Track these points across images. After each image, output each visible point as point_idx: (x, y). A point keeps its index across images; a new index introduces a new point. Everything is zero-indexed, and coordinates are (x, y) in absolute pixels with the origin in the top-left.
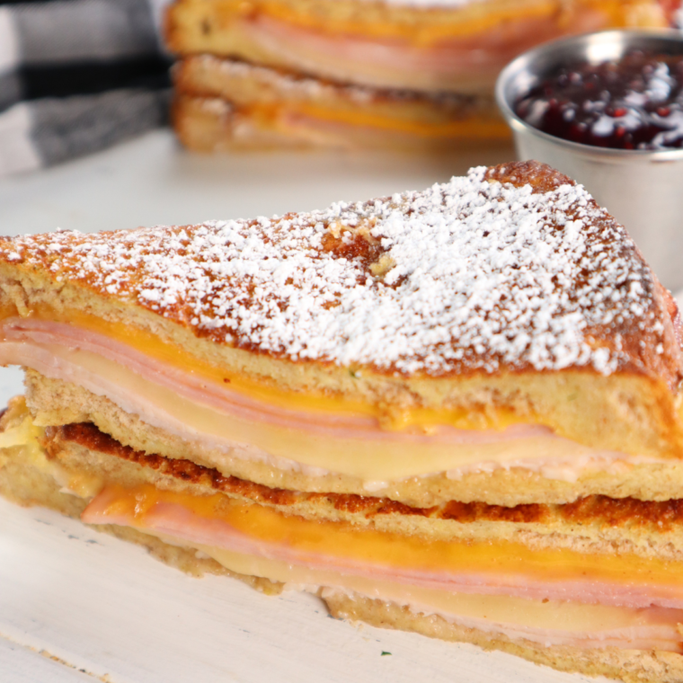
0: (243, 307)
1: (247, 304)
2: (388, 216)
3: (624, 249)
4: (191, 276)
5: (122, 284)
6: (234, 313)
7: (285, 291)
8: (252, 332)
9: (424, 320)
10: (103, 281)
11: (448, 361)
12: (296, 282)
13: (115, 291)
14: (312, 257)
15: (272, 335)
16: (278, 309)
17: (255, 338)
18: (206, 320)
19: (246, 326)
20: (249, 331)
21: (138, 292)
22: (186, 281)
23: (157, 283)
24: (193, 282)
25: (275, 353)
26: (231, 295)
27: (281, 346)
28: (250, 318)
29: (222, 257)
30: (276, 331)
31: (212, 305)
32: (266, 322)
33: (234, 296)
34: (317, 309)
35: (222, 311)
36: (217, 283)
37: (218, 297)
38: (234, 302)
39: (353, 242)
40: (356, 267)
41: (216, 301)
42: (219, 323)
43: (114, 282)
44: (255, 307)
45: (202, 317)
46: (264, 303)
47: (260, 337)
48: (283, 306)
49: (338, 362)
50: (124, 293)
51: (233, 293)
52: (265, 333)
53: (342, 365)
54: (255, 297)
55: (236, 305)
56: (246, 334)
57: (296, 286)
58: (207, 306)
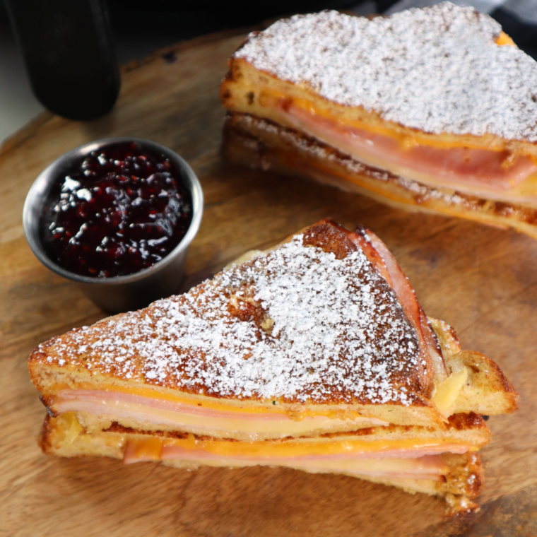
0: (203, 371)
1: (205, 368)
2: (257, 279)
3: (398, 310)
4: (167, 354)
5: (133, 371)
6: (199, 375)
7: (222, 353)
8: (213, 386)
9: (303, 365)
10: (122, 371)
11: (324, 395)
12: (225, 345)
13: (131, 377)
14: (227, 323)
15: (225, 386)
16: (221, 367)
17: (216, 390)
18: (184, 381)
19: (208, 383)
20: (211, 385)
21: (144, 375)
22: (166, 358)
23: (152, 365)
24: (170, 358)
25: (229, 396)
26: (194, 364)
27: (231, 391)
28: (209, 377)
29: (178, 335)
30: (226, 383)
31: (185, 372)
32: (219, 378)
33: (196, 365)
34: (242, 361)
35: (192, 374)
36: (183, 356)
37: (187, 366)
38: (197, 368)
39: (246, 308)
40: (253, 326)
41: (187, 369)
42: (193, 382)
43: (128, 371)
44: (209, 369)
45: (182, 380)
46: (213, 365)
47: (219, 388)
48: (223, 364)
49: (264, 397)
50: (136, 376)
51: (194, 361)
52: (220, 385)
53: (267, 399)
54: (207, 362)
55: (199, 370)
56: (210, 388)
57: (226, 347)
58: (183, 372)
